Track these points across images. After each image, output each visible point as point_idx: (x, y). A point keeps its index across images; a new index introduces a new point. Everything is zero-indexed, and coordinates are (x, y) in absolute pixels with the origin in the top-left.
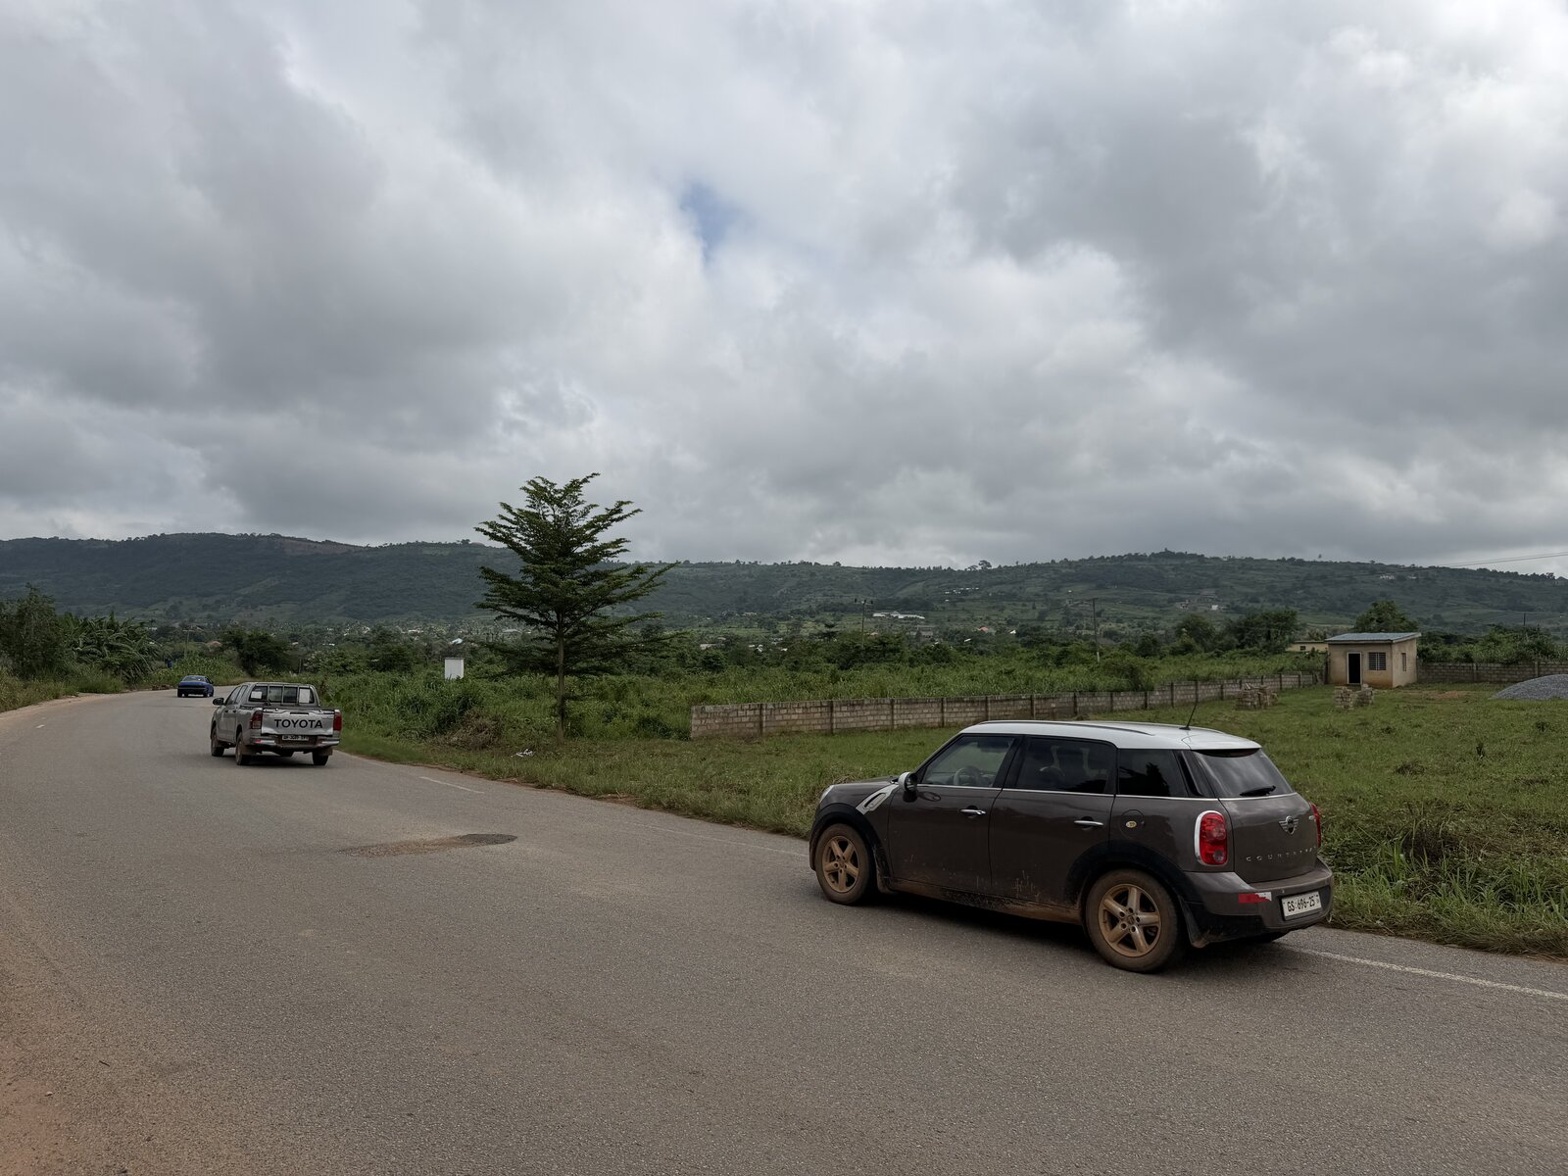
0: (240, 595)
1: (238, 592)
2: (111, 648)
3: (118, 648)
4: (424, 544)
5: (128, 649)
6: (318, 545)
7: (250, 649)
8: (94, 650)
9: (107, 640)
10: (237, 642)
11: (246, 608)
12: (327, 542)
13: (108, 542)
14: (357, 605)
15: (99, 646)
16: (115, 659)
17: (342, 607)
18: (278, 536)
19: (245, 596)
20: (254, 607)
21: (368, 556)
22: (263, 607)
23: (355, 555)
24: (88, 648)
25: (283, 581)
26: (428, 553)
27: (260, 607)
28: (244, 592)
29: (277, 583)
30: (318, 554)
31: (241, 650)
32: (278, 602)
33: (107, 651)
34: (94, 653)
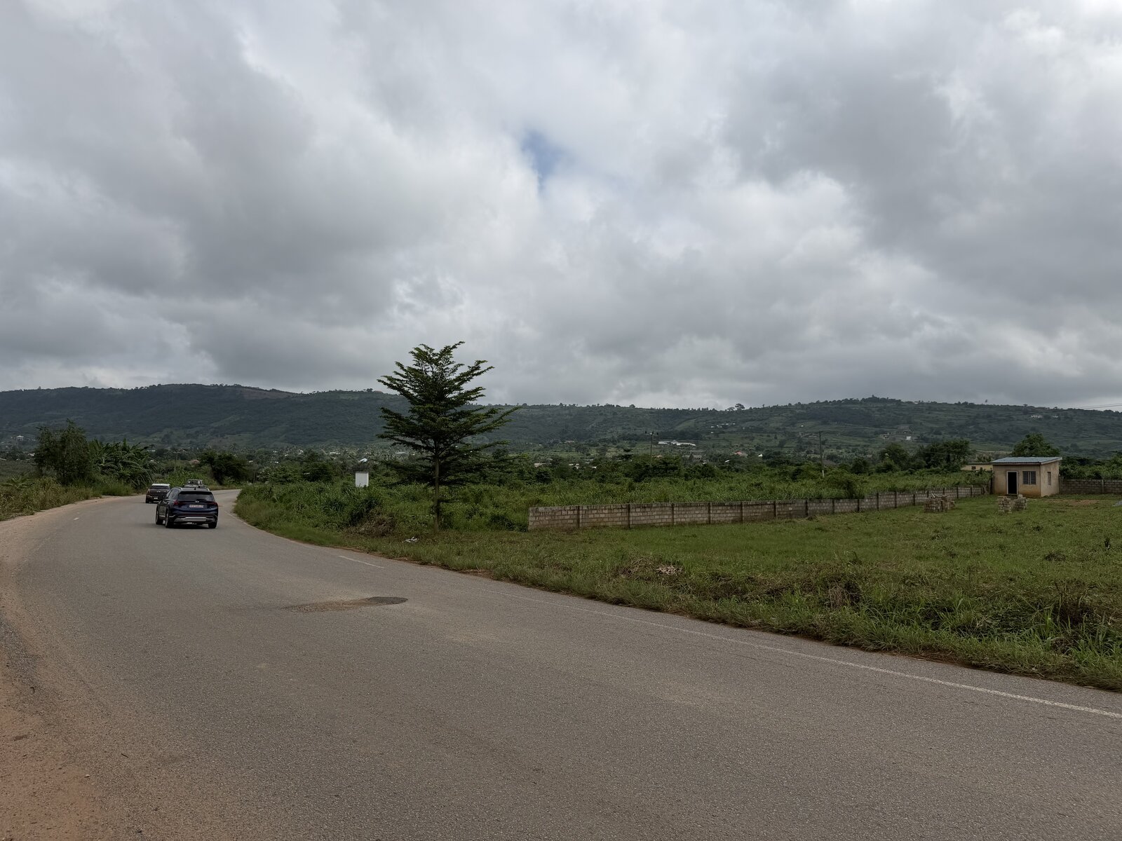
0: (212, 427)
1: (212, 425)
2: (124, 464)
3: (129, 464)
4: (341, 392)
5: (136, 465)
7: (220, 465)
8: (113, 465)
9: (121, 458)
10: (210, 460)
11: (217, 436)
12: (274, 390)
13: (122, 390)
14: (294, 434)
15: (116, 463)
16: (127, 472)
17: (284, 435)
19: (216, 428)
20: (222, 436)
21: (302, 400)
22: (228, 436)
23: (292, 399)
24: (109, 464)
25: (243, 417)
26: (343, 398)
27: (226, 436)
28: (216, 425)
29: (238, 419)
30: (267, 398)
31: (213, 466)
32: (239, 433)
33: (121, 466)
34: (113, 468)
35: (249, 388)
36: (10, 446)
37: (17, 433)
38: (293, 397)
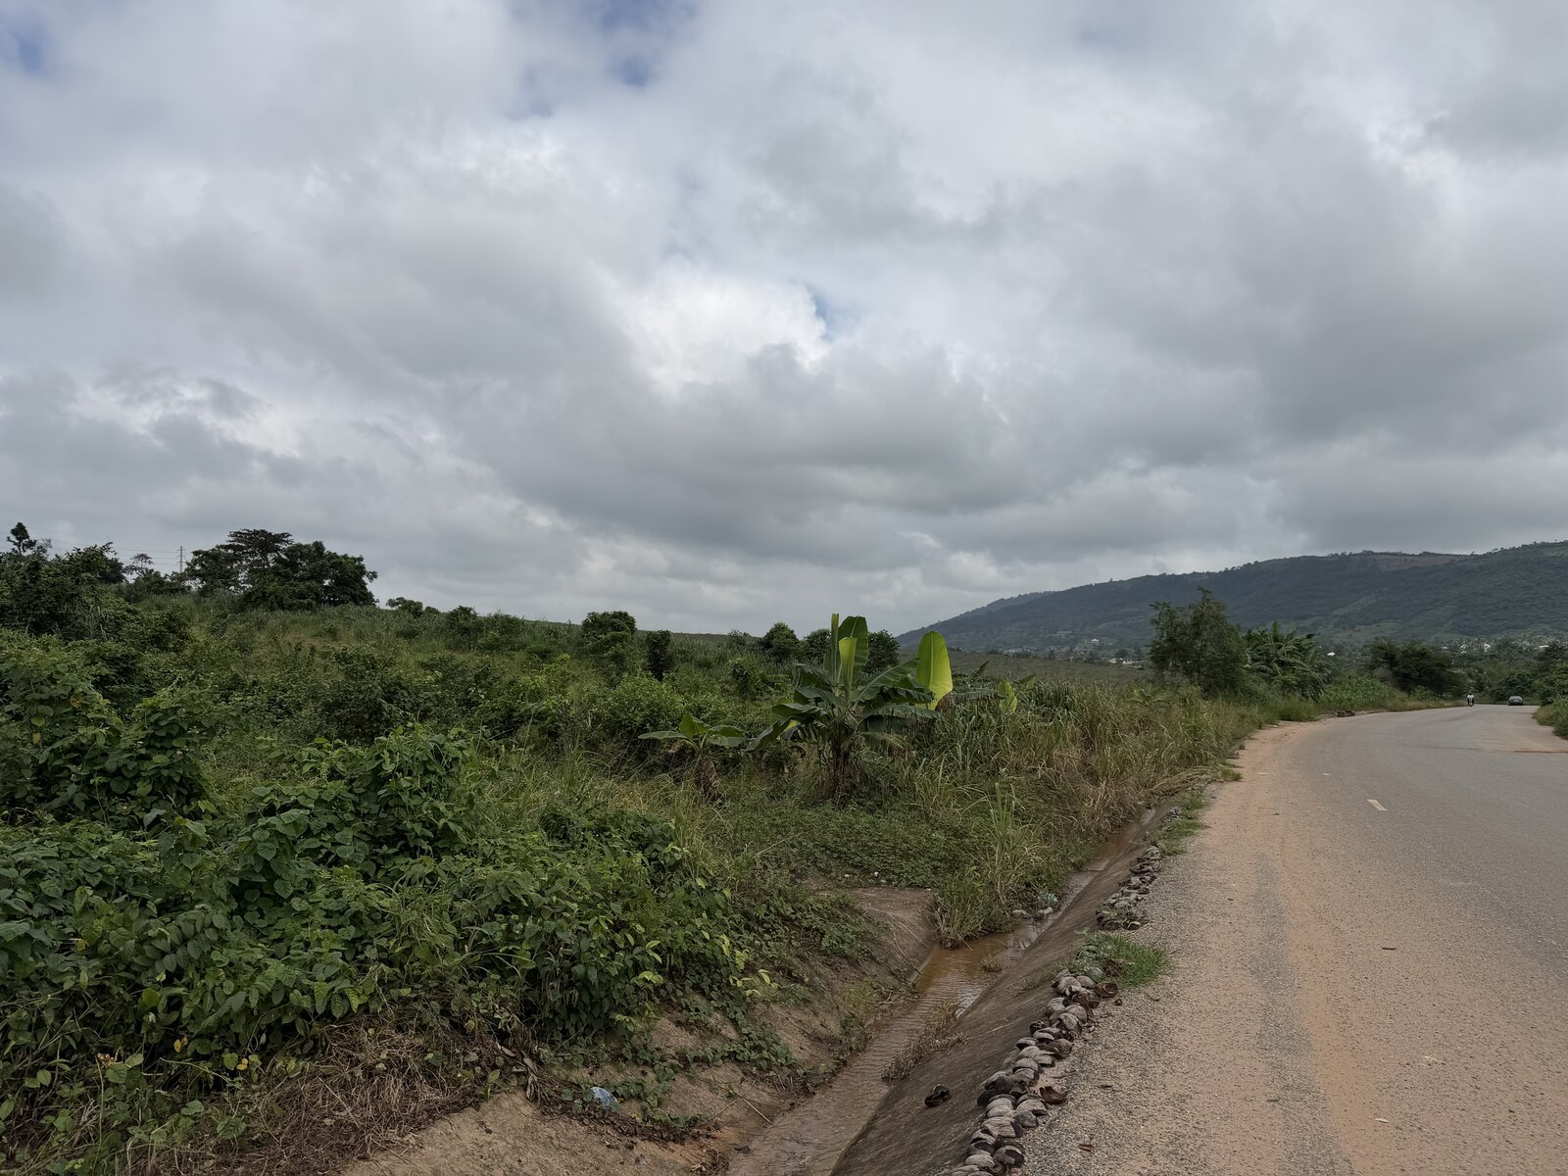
0: (1336, 616)
1: (1335, 612)
2: (1282, 664)
3: (1289, 664)
4: (1544, 545)
5: (1303, 666)
6: (1415, 558)
8: (1264, 667)
9: (1277, 656)
11: (1344, 628)
12: (1426, 554)
14: (1467, 620)
15: (1268, 662)
16: (1291, 677)
17: (1450, 623)
18: (1371, 553)
19: (1341, 617)
20: (1352, 627)
21: (1475, 565)
22: (1362, 627)
23: (1459, 565)
24: (1257, 665)
25: (1380, 599)
26: (1551, 554)
27: (1358, 627)
28: (1340, 612)
29: (1374, 601)
30: (1416, 567)
31: (1396, 669)
32: (1377, 622)
33: (1278, 668)
34: (1265, 672)
35: (1386, 554)
36: (1085, 652)
37: (1091, 637)
38: (1459, 562)
